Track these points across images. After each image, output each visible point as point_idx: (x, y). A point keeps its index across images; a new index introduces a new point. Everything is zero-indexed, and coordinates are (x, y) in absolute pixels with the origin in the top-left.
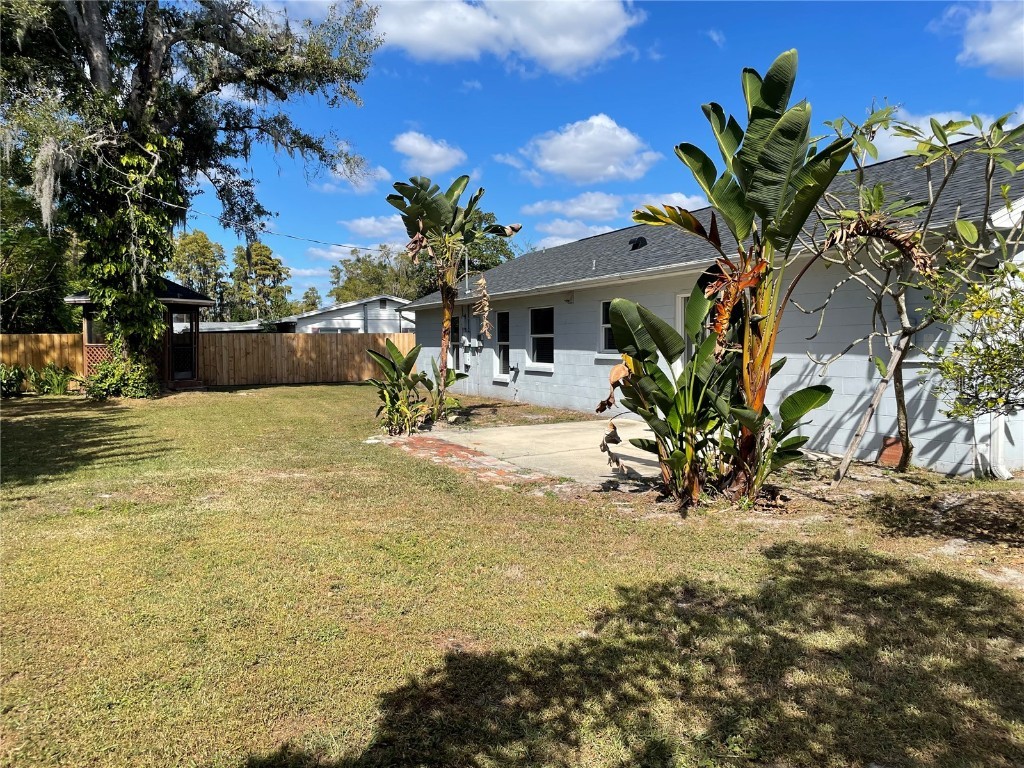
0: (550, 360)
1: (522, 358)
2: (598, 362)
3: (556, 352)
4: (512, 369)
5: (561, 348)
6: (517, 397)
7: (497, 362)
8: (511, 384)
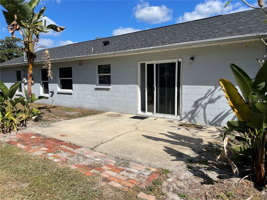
0: (71, 88)
1: (55, 87)
2: (96, 89)
3: (73, 85)
4: (51, 92)
5: (75, 83)
6: (53, 103)
7: (41, 89)
8: (50, 98)
